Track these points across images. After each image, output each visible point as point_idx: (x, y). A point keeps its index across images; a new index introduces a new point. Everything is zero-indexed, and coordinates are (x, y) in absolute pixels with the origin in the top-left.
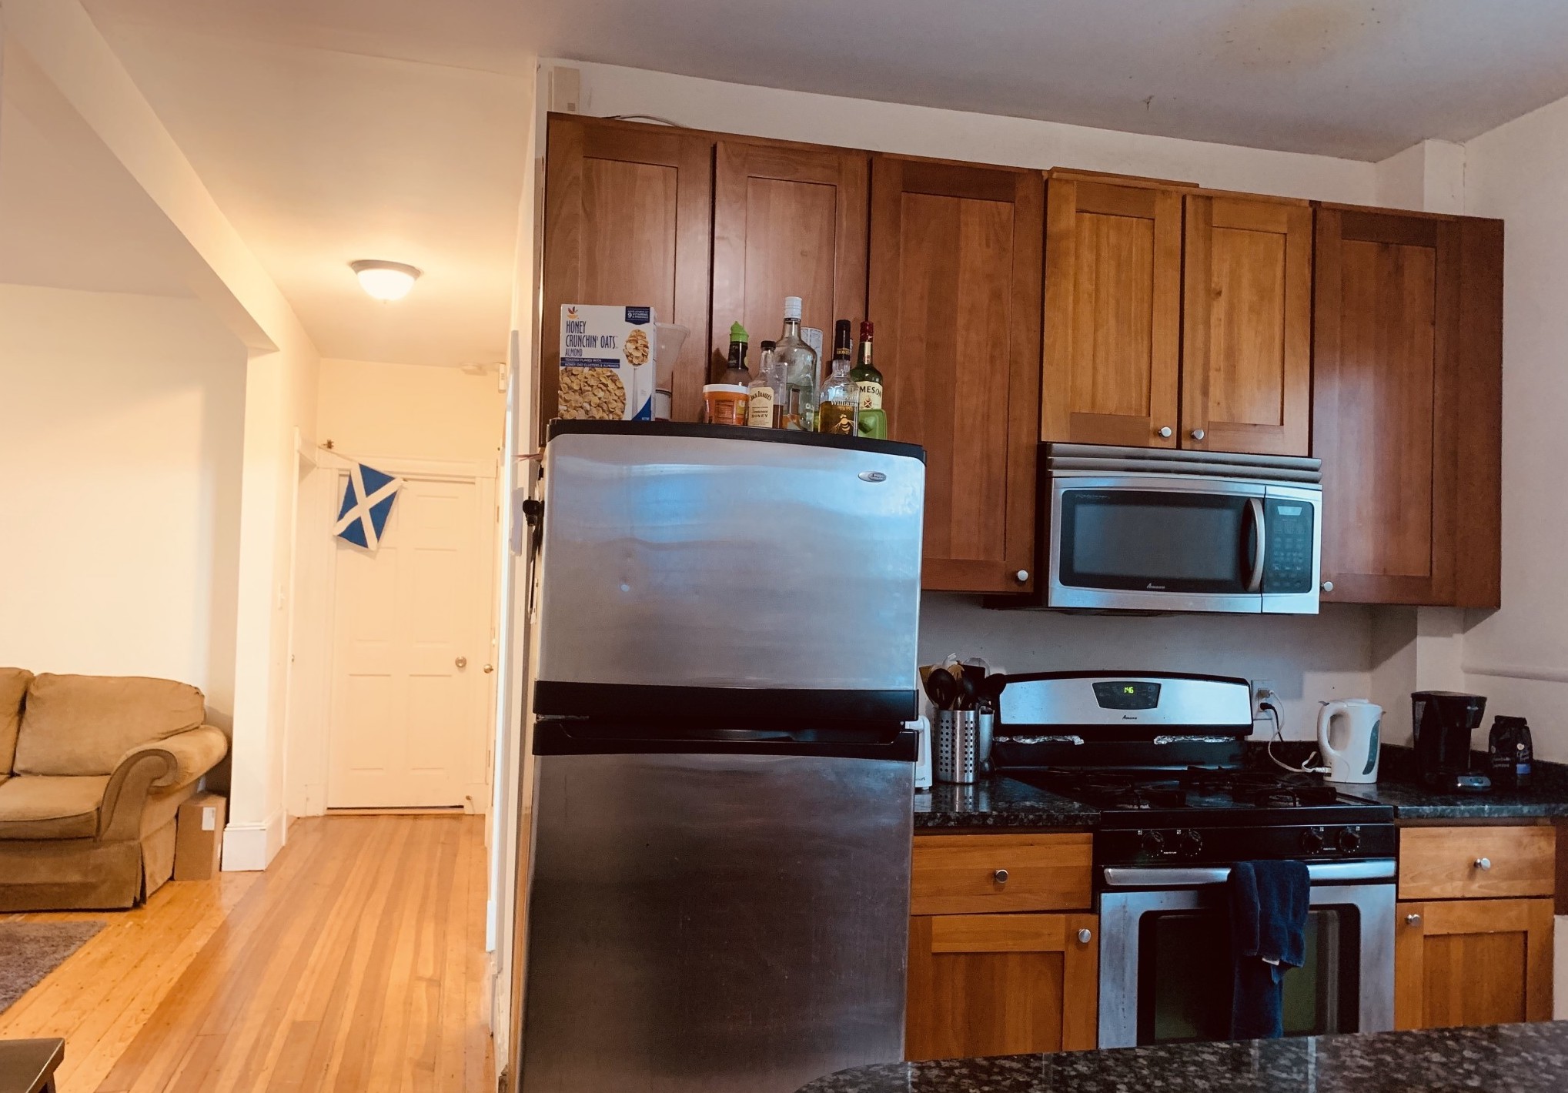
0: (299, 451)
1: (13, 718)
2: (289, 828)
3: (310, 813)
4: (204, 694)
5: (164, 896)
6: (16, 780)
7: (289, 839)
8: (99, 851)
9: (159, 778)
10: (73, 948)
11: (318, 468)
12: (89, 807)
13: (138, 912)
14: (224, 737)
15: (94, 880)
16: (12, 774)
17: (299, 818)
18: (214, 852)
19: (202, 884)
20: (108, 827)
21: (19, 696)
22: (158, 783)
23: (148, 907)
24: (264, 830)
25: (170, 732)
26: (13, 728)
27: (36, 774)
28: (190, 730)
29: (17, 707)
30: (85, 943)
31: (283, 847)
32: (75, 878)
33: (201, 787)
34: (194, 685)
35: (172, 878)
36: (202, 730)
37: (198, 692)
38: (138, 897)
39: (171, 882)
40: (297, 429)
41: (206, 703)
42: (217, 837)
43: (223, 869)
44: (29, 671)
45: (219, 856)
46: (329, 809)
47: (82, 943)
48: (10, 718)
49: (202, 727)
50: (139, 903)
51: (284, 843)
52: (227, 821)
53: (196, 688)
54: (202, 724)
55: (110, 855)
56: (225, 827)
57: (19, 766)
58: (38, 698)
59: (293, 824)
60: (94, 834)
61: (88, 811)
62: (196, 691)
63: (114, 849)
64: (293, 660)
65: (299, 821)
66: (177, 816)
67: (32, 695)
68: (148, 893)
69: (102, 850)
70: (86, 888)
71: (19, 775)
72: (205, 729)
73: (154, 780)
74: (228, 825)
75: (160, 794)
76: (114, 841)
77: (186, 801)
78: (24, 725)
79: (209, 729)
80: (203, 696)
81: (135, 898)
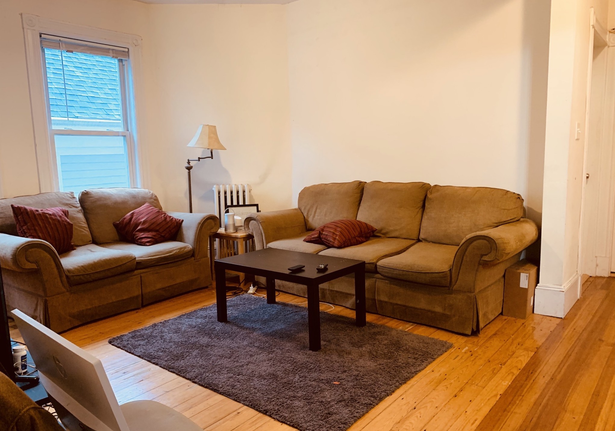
0: (593, 27)
1: (419, 209)
2: (583, 285)
3: (598, 274)
4: (523, 198)
5: (493, 329)
6: (420, 243)
7: (583, 293)
8: (451, 296)
9: (486, 255)
10: (424, 364)
11: (609, 47)
12: (445, 268)
13: (474, 339)
14: (536, 228)
15: (449, 314)
16: (419, 240)
17: (591, 276)
18: (528, 302)
19: (520, 322)
20: (456, 282)
21: (422, 197)
22: (486, 258)
23: (481, 335)
24: (563, 291)
25: (501, 222)
26: (419, 215)
27: (429, 242)
28: (514, 222)
29: (421, 204)
30: (434, 360)
31: (578, 300)
32: (438, 309)
33: (522, 257)
34: (516, 192)
35: (501, 314)
36: (521, 222)
37: (519, 197)
38: (475, 329)
39: (501, 316)
40: (593, 9)
41: (525, 204)
42: (530, 292)
43: (535, 312)
44: (429, 184)
45: (532, 304)
46: (612, 272)
47: (432, 360)
48: (418, 209)
49: (522, 219)
50: (475, 332)
51: (579, 297)
52: (538, 282)
53: (518, 195)
54: (522, 218)
55: (457, 300)
56: (536, 286)
57: (422, 236)
58: (431, 199)
59: (586, 281)
60: (448, 285)
61: (444, 271)
62: (518, 196)
63: (460, 297)
64: (587, 177)
65: (591, 279)
66: (504, 276)
67: (428, 197)
68: (482, 325)
69: (453, 295)
70: (445, 317)
71: (422, 241)
72: (523, 221)
73: (482, 256)
74: (538, 285)
75: (487, 265)
76: (459, 292)
77: (510, 267)
78: (425, 214)
79: (527, 222)
80: (523, 200)
81: (473, 329)
